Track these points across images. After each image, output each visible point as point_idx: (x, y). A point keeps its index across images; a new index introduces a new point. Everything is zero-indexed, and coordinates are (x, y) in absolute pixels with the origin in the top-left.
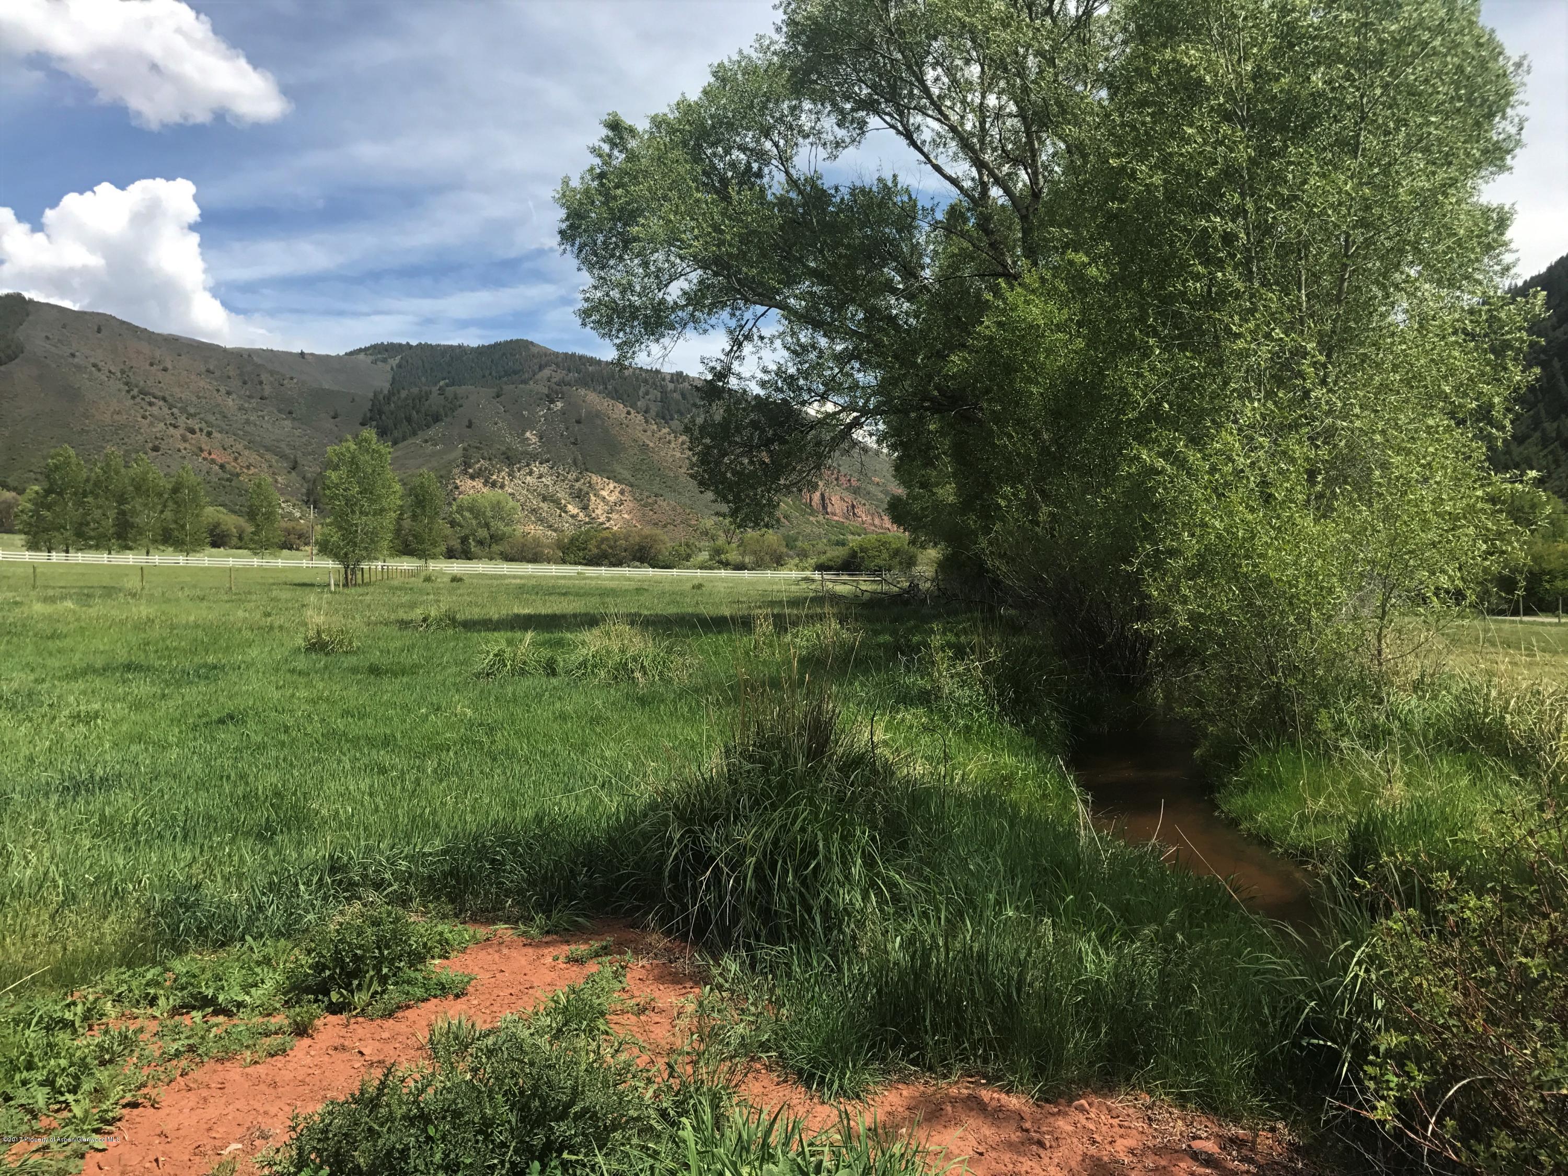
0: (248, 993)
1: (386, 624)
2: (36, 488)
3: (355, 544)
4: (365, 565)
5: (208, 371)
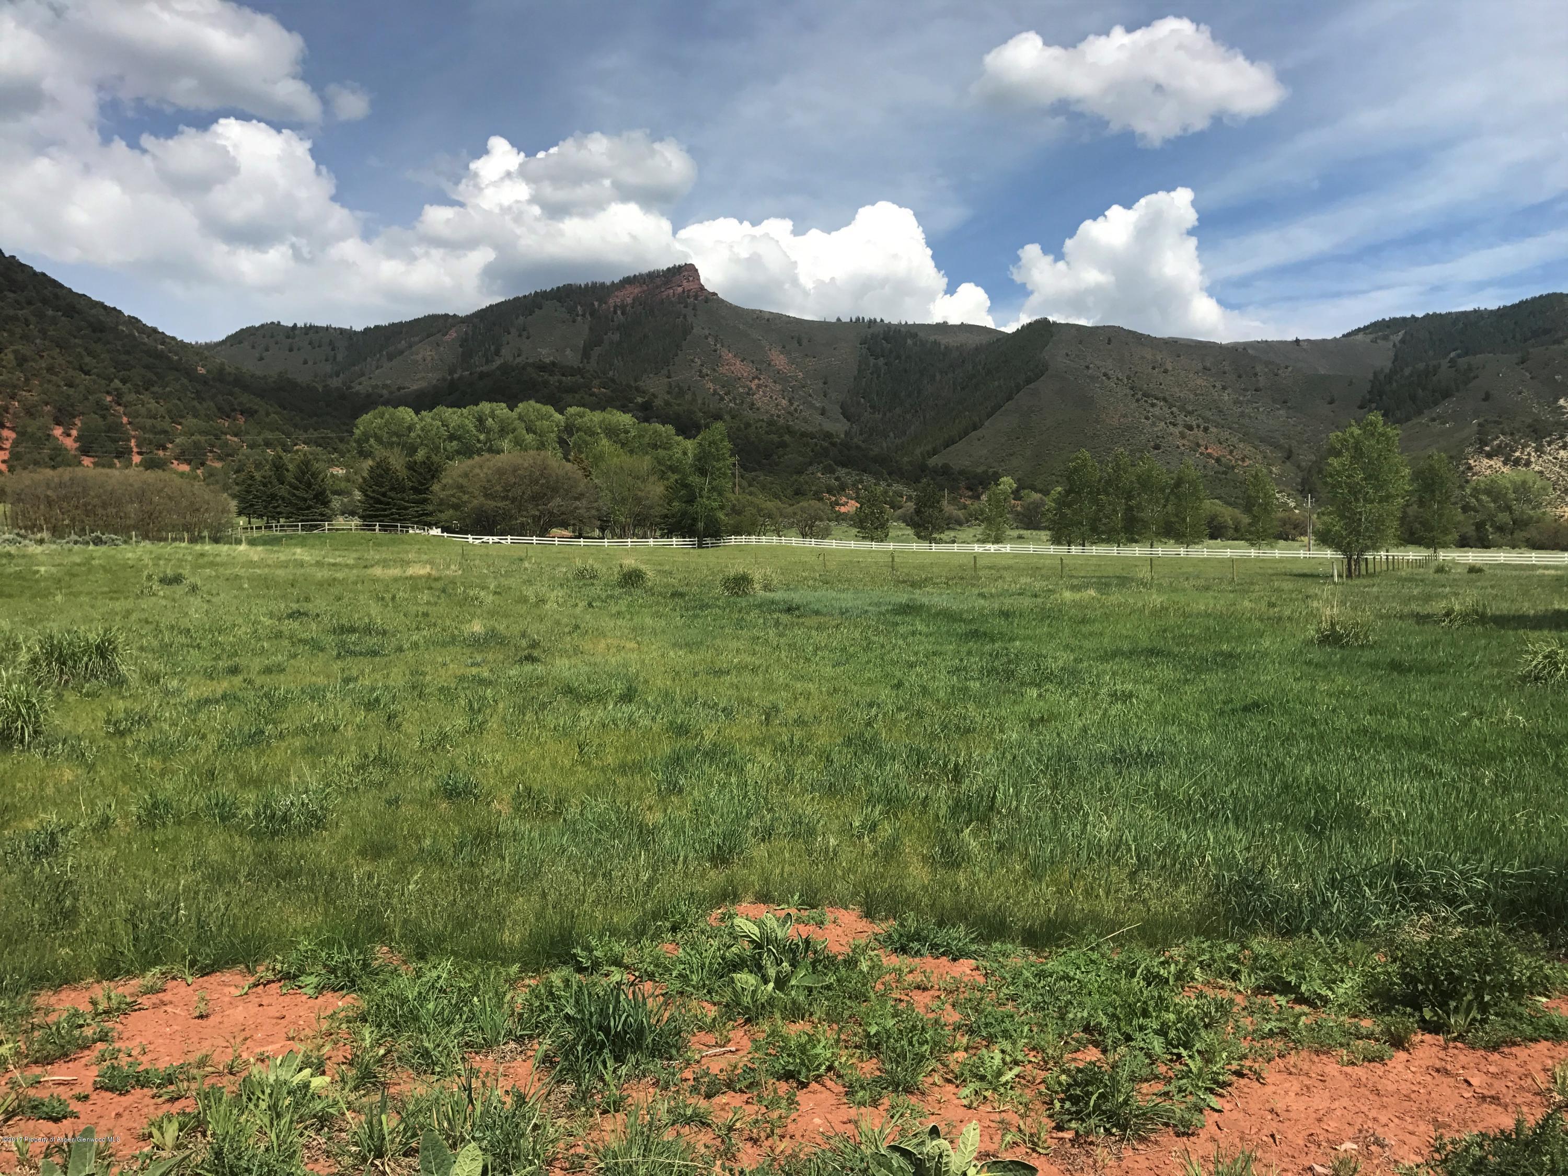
0: (1331, 989)
1: (1401, 618)
2: (1059, 489)
3: (1358, 533)
4: (1369, 556)
5: (1205, 368)
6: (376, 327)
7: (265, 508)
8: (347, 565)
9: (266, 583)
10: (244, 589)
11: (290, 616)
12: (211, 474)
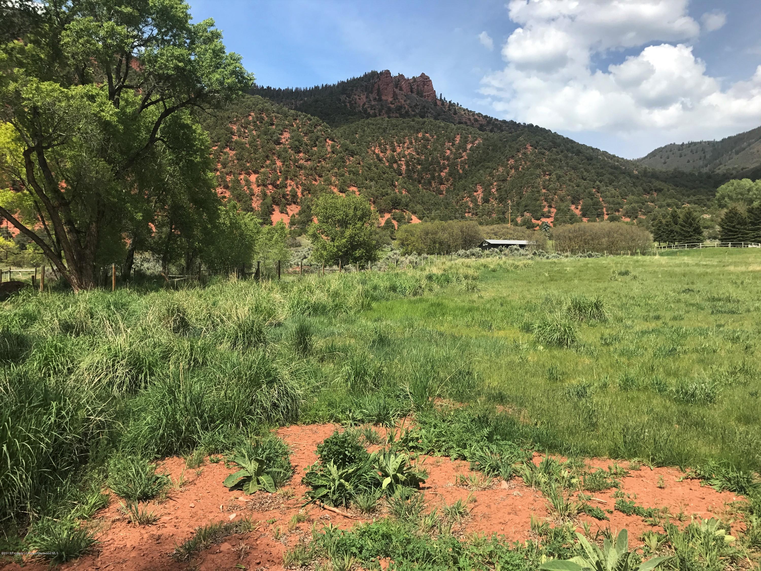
6: (729, 138)
7: (668, 237)
8: (713, 266)
9: (671, 275)
10: (659, 278)
11: (684, 292)
12: (640, 222)
